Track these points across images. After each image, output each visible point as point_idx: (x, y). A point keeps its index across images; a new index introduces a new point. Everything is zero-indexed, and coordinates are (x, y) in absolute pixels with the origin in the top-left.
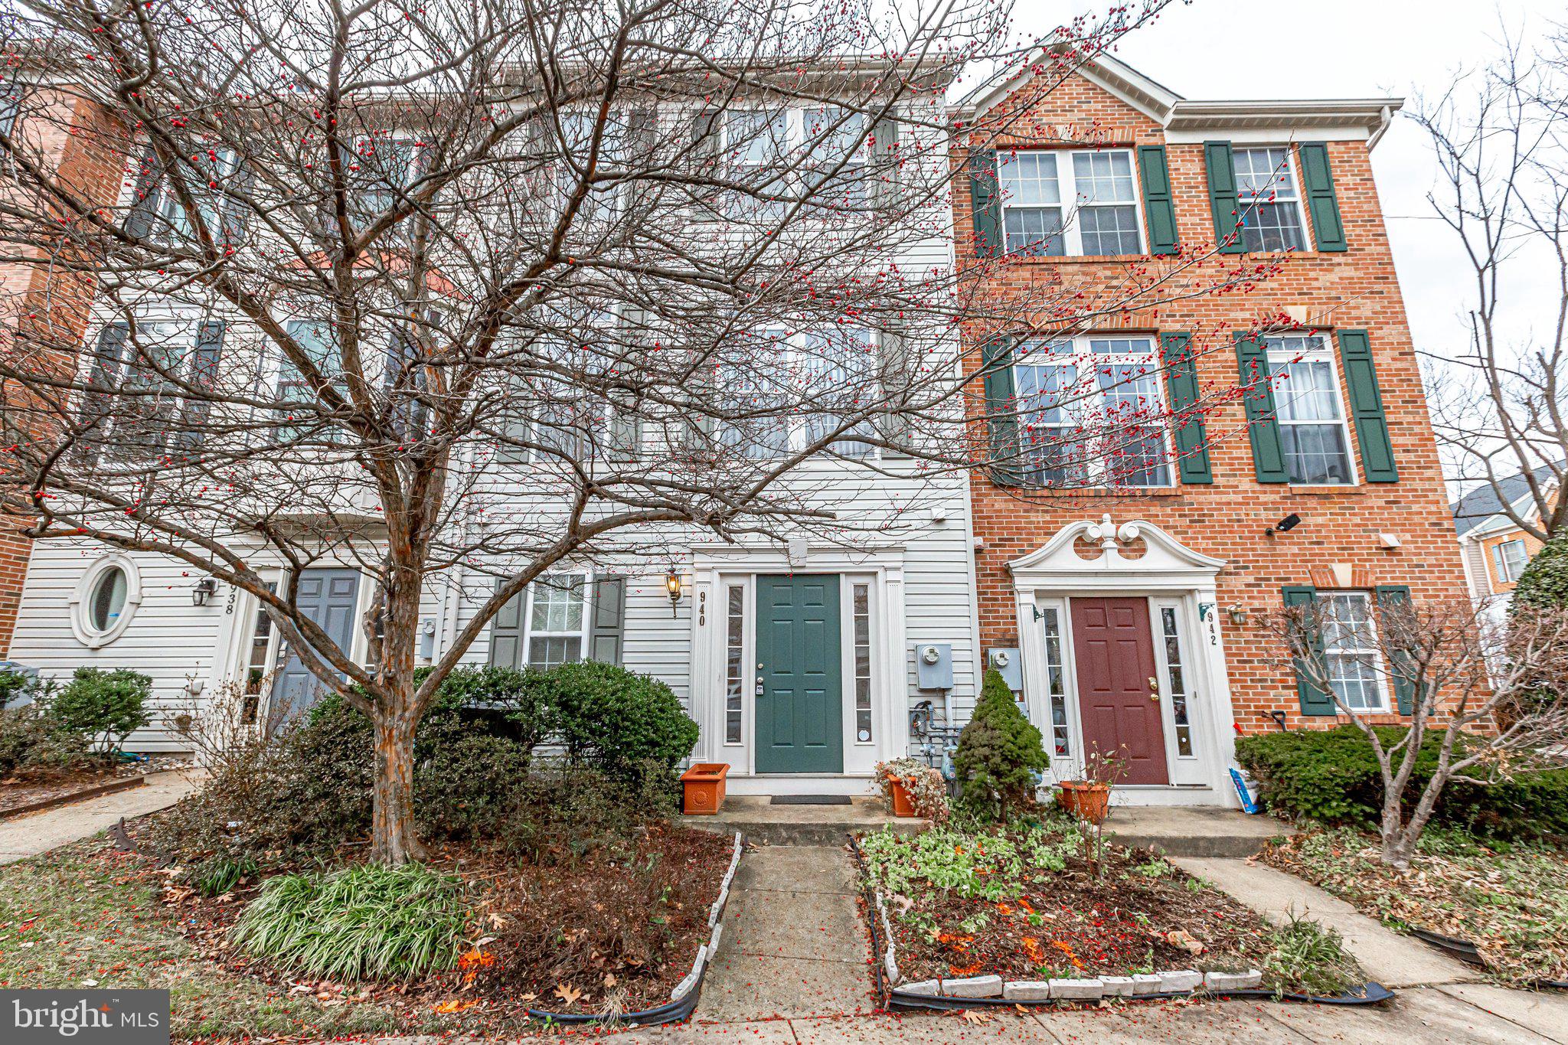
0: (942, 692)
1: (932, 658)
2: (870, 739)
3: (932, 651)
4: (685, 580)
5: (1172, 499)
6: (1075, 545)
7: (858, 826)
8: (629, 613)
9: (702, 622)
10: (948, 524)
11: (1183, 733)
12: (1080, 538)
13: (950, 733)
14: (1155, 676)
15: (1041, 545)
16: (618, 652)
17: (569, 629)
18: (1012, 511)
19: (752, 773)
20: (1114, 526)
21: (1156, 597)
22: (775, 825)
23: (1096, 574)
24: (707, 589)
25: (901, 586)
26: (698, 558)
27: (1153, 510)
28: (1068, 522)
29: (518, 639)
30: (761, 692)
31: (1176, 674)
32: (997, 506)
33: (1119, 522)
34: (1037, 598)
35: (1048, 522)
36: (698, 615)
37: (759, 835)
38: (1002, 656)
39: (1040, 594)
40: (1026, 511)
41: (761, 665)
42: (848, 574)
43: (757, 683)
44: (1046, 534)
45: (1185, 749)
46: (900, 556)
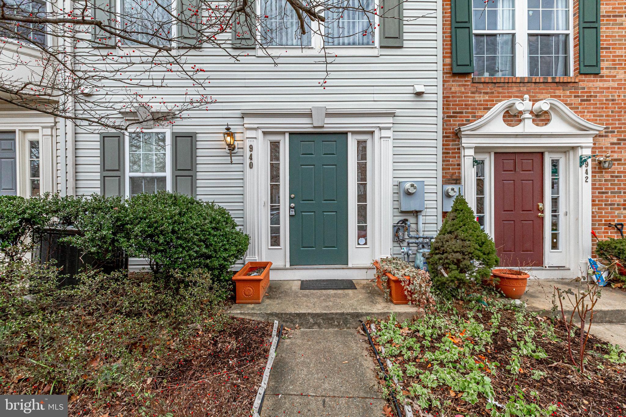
0: (416, 213)
1: (412, 190)
2: (366, 244)
3: (412, 186)
4: (238, 137)
5: (571, 85)
6: (504, 117)
7: (368, 314)
8: (199, 160)
9: (251, 166)
10: (426, 97)
11: (555, 236)
12: (507, 112)
13: (421, 240)
14: (542, 202)
15: (482, 116)
16: (193, 187)
17: (157, 171)
18: (463, 93)
19: (288, 266)
20: (531, 103)
21: (549, 152)
22: (304, 314)
23: (516, 136)
24: (254, 143)
25: (391, 140)
26: (246, 120)
27: (558, 93)
28: (500, 101)
29: (120, 179)
30: (293, 213)
31: (555, 201)
32: (453, 89)
33: (534, 100)
34: (475, 153)
35: (487, 101)
36: (248, 161)
37: (292, 322)
38: (453, 189)
39: (478, 150)
40: (473, 93)
41: (293, 196)
42: (353, 133)
43: (290, 208)
44: (485, 109)
45: (555, 246)
46: (390, 120)
